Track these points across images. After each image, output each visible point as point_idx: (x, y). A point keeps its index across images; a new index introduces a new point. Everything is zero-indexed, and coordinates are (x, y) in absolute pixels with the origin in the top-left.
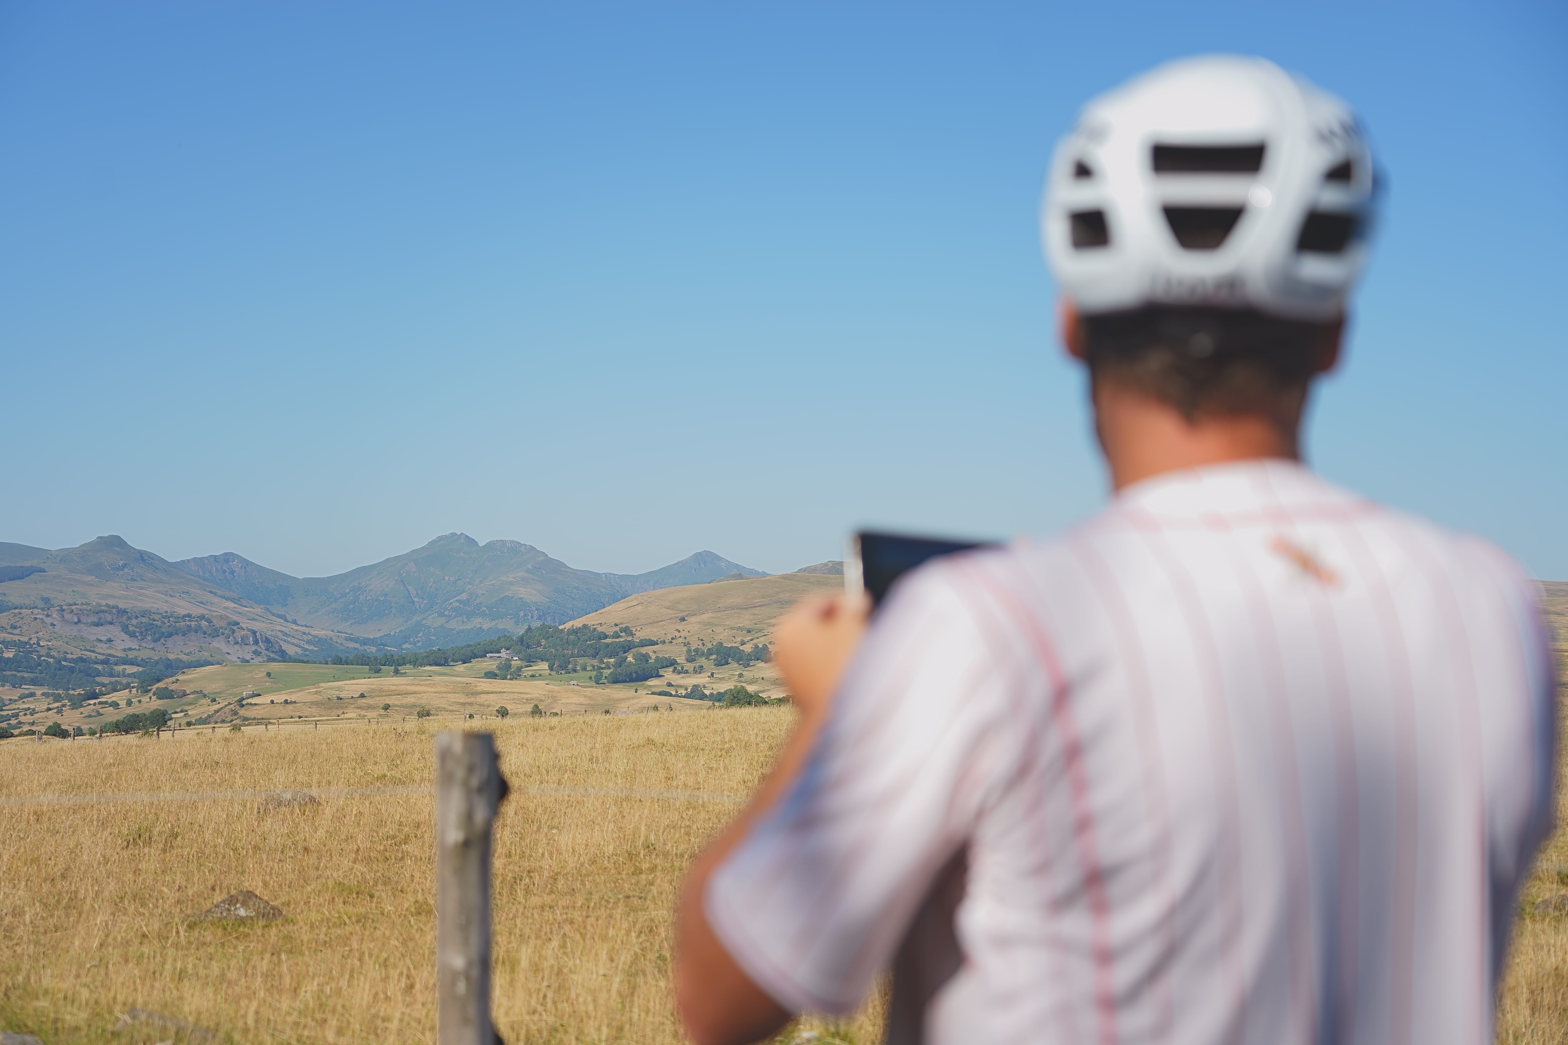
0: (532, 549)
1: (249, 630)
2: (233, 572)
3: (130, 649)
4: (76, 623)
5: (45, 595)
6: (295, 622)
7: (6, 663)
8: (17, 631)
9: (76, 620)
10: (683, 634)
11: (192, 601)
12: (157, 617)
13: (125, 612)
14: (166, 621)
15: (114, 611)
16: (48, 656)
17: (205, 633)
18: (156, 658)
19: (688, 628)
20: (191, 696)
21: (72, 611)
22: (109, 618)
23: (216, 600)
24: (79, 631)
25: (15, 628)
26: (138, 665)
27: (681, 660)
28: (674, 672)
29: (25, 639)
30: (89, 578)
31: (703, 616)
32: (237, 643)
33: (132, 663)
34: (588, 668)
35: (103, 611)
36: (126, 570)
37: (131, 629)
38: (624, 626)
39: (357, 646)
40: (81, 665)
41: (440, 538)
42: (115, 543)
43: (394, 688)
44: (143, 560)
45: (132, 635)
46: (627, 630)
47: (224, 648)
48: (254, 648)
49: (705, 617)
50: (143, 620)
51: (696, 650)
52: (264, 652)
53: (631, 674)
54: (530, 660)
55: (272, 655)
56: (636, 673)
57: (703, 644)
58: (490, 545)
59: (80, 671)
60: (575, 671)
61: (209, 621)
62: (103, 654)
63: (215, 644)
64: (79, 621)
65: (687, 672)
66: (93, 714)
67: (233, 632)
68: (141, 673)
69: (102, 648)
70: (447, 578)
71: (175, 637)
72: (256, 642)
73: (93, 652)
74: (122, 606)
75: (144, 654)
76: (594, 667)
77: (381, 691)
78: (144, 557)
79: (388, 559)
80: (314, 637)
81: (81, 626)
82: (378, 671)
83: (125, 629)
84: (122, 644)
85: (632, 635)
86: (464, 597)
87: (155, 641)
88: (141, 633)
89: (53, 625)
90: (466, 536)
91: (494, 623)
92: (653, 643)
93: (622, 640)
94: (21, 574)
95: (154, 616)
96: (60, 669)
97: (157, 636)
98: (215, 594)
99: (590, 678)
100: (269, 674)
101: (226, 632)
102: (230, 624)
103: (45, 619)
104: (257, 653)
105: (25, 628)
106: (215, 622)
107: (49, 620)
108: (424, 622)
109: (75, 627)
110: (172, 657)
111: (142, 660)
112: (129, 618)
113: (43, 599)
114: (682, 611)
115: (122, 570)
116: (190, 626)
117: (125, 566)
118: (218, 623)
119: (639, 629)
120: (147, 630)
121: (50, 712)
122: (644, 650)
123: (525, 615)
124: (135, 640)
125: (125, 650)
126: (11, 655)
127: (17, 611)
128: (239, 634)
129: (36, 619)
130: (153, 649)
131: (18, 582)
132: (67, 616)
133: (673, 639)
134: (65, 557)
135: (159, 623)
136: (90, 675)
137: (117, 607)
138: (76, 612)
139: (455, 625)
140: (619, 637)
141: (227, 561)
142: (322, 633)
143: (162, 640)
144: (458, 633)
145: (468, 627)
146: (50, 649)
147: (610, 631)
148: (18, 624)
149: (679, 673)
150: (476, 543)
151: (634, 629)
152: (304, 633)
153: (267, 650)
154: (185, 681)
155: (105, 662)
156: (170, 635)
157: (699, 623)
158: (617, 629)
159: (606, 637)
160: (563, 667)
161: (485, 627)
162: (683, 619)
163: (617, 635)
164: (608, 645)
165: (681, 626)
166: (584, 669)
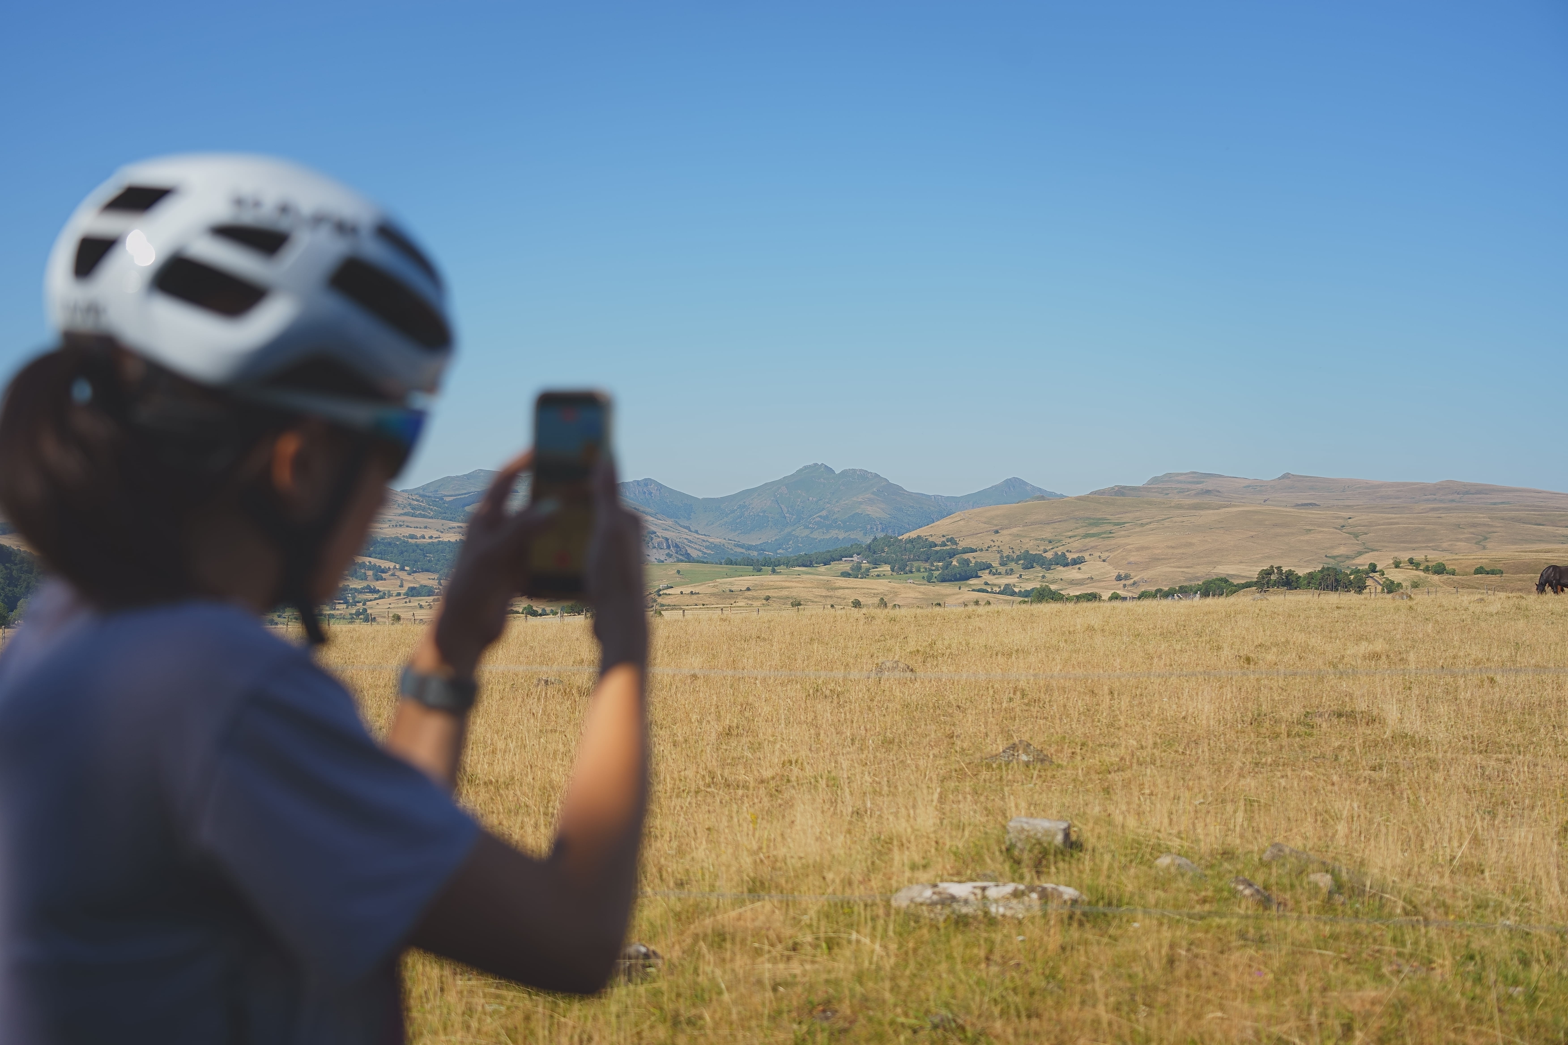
0: (877, 476)
1: (663, 538)
2: (650, 493)
6: (696, 532)
10: (997, 544)
19: (1001, 539)
27: (995, 564)
28: (990, 573)
31: (1013, 529)
34: (922, 570)
38: (950, 537)
39: (743, 551)
41: (806, 468)
43: (772, 583)
46: (952, 540)
48: (667, 551)
49: (1015, 530)
51: (1008, 557)
52: (675, 555)
53: (956, 575)
54: (876, 563)
55: (680, 557)
56: (959, 574)
57: (1013, 552)
58: (844, 473)
60: (911, 572)
65: (1000, 574)
67: (651, 538)
70: (811, 499)
72: (669, 547)
76: (926, 569)
77: (762, 586)
79: (766, 484)
80: (711, 543)
82: (760, 570)
85: (956, 544)
86: (824, 513)
90: (826, 466)
91: (847, 534)
92: (973, 551)
93: (948, 548)
99: (923, 578)
100: (678, 572)
104: (669, 555)
108: (794, 532)
114: (996, 525)
119: (961, 539)
122: (966, 556)
123: (872, 528)
128: (656, 541)
133: (988, 547)
139: (817, 535)
140: (946, 545)
141: (646, 485)
142: (717, 541)
144: (819, 541)
145: (827, 537)
147: (939, 541)
149: (994, 574)
150: (833, 472)
151: (958, 540)
152: (704, 541)
153: (677, 553)
157: (1010, 535)
158: (944, 539)
159: (936, 545)
160: (902, 569)
161: (840, 537)
162: (997, 532)
163: (944, 544)
164: (937, 552)
165: (995, 537)
166: (919, 571)
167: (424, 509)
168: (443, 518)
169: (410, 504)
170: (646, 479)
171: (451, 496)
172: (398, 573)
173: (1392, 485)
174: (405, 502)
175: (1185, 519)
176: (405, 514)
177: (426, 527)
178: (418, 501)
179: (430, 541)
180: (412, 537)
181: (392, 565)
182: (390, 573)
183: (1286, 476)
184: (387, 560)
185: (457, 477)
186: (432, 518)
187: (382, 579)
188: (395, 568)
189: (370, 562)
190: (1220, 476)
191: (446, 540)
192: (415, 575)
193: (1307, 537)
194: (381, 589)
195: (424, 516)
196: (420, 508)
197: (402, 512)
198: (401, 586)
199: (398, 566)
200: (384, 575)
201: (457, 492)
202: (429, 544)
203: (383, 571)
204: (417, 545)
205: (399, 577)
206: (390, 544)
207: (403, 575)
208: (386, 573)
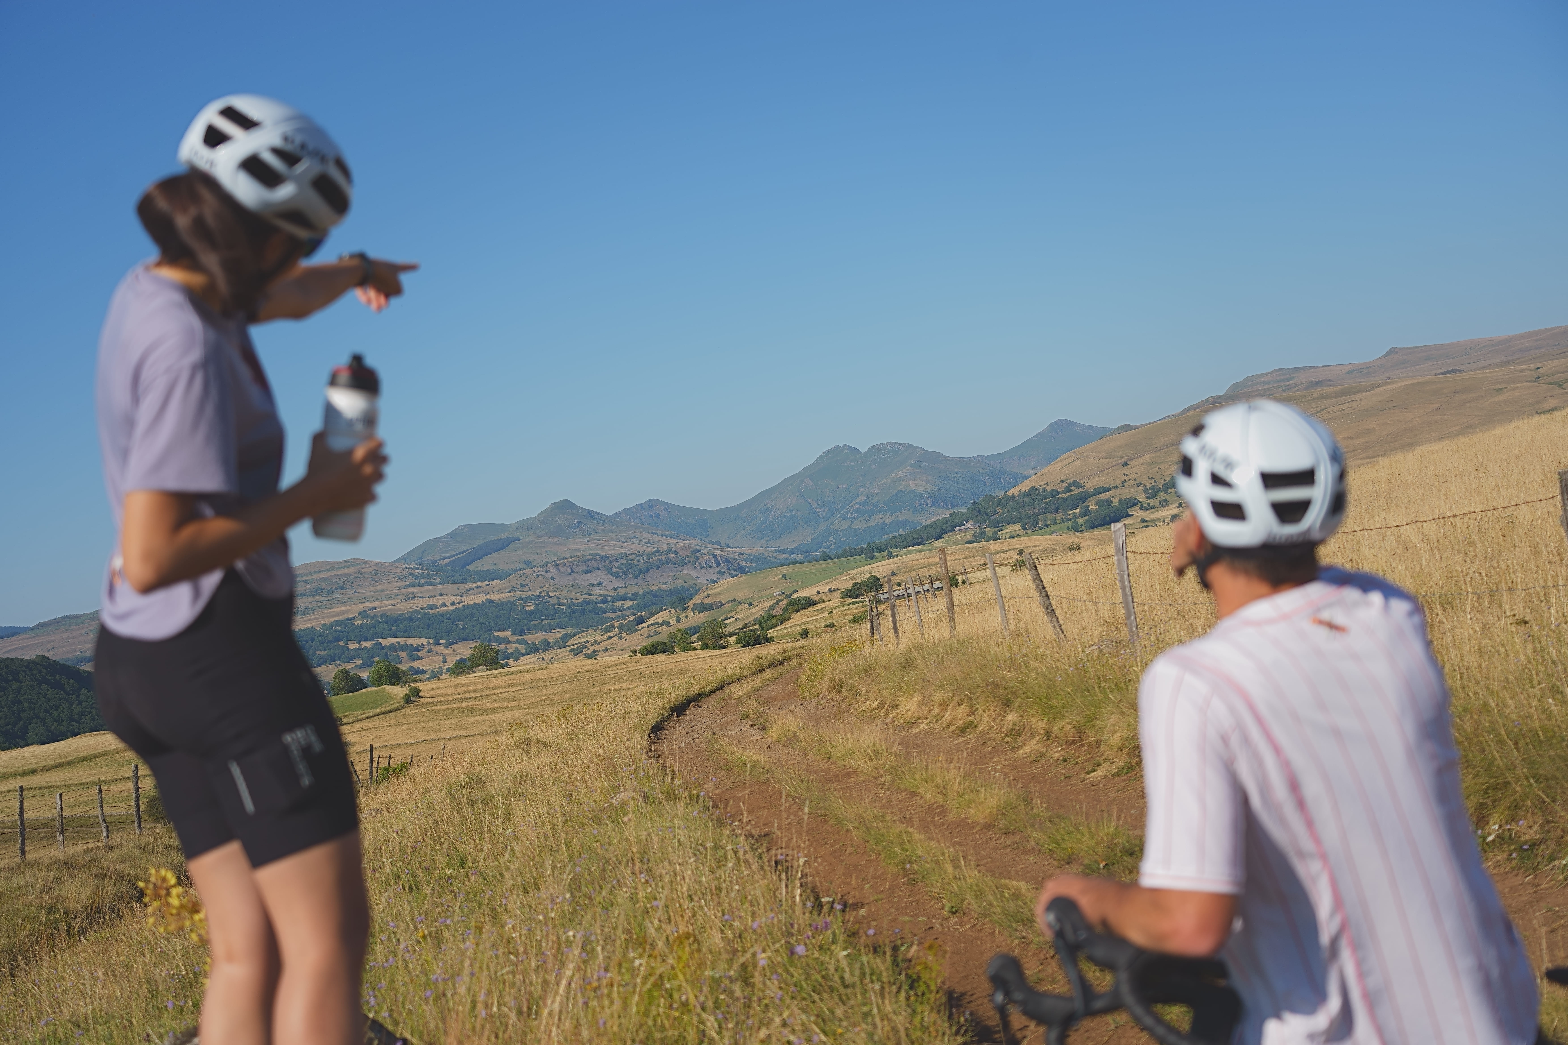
0: (910, 446)
1: (710, 555)
2: (658, 515)
3: (619, 588)
4: (570, 574)
5: (527, 559)
6: (728, 546)
7: (531, 615)
8: (526, 589)
9: (570, 571)
10: (1132, 477)
11: (641, 543)
12: (633, 557)
13: (606, 557)
14: (641, 559)
15: (598, 558)
16: (559, 604)
17: (674, 564)
18: (642, 592)
19: (1134, 471)
20: (728, 605)
21: (565, 564)
22: (595, 564)
23: (659, 539)
24: (574, 580)
25: (524, 586)
26: (631, 600)
27: (1142, 498)
28: (1141, 509)
29: (536, 593)
30: (555, 539)
31: (1143, 458)
32: (702, 567)
33: (625, 598)
34: (1058, 522)
35: (589, 560)
36: (581, 527)
37: (615, 571)
38: (1072, 481)
39: (787, 556)
40: (587, 607)
41: (827, 453)
42: (566, 506)
44: (592, 516)
45: (617, 576)
46: (1075, 484)
47: (694, 574)
48: (718, 569)
49: (1146, 458)
50: (623, 562)
51: (1152, 488)
52: (727, 571)
53: (1105, 518)
54: (998, 525)
55: (734, 573)
56: (1109, 516)
57: (1155, 482)
58: (872, 450)
59: (590, 612)
60: (1047, 526)
61: (676, 553)
62: (600, 595)
63: (685, 572)
64: (572, 571)
65: (1153, 507)
66: (652, 634)
67: (697, 558)
68: (637, 605)
69: (596, 590)
70: (840, 486)
71: (651, 572)
72: (718, 564)
73: (591, 595)
74: (602, 553)
75: (631, 590)
76: (1062, 519)
78: (591, 514)
79: (785, 480)
80: (749, 555)
81: (575, 575)
82: (873, 558)
83: (610, 572)
84: (611, 585)
85: (1083, 487)
86: (862, 498)
87: (636, 577)
88: (624, 573)
89: (552, 578)
90: (849, 447)
91: (894, 516)
92: (1107, 490)
93: (1073, 493)
94: (502, 545)
95: (630, 557)
96: (574, 613)
97: (637, 573)
98: (656, 534)
99: (1068, 528)
100: (784, 576)
101: (691, 560)
102: (693, 552)
103: (546, 574)
104: (721, 573)
105: (532, 585)
106: (680, 552)
107: (548, 575)
108: (832, 527)
109: (571, 577)
110: (653, 588)
111: (632, 594)
112: (611, 562)
113: (525, 562)
114: (1121, 457)
115: (578, 527)
116: (661, 560)
117: (579, 523)
118: (684, 554)
119: (1086, 480)
120: (627, 569)
121: (612, 640)
122: (1105, 496)
123: (920, 504)
124: (620, 579)
125: (614, 589)
126: (532, 608)
127: (521, 572)
128: (703, 560)
129: (538, 576)
130: (636, 584)
131: (501, 552)
132: (562, 569)
133: (1123, 483)
134: (529, 525)
135: (636, 562)
136: (597, 614)
137: (599, 555)
138: (568, 564)
139: (859, 525)
140: (1070, 491)
141: (651, 507)
142: (755, 551)
143: (642, 576)
144: (864, 531)
145: (872, 524)
146: (558, 598)
147: (1061, 488)
148: (525, 583)
149: (1147, 510)
150: (858, 451)
151: (1082, 482)
152: (740, 554)
153: (729, 569)
154: (715, 595)
155: (604, 601)
156: (647, 570)
157: (1142, 464)
158: (1065, 484)
159: (1058, 493)
160: (1035, 524)
161: (887, 521)
162: (1126, 464)
163: (1068, 490)
164: (1065, 499)
165: (1126, 470)
166: (1055, 523)
167: (428, 576)
168: (454, 582)
169: (410, 574)
170: (649, 501)
171: (445, 558)
172: (434, 648)
173: (1523, 336)
174: (404, 572)
175: (1344, 406)
176: (410, 586)
177: (441, 595)
178: (417, 569)
179: (453, 607)
180: (432, 607)
181: (425, 641)
182: (426, 650)
183: (1392, 351)
184: (416, 636)
185: (439, 538)
186: (440, 584)
187: (419, 658)
188: (429, 643)
189: (398, 643)
190: (1311, 368)
191: (472, 603)
192: (454, 646)
193: (1501, 398)
194: (425, 668)
195: (432, 584)
196: (423, 576)
197: (406, 584)
198: (445, 661)
199: (431, 641)
200: (419, 653)
201: (445, 555)
202: (453, 611)
203: (418, 649)
204: (441, 615)
205: (437, 653)
206: (411, 619)
207: (440, 649)
208: (420, 650)
